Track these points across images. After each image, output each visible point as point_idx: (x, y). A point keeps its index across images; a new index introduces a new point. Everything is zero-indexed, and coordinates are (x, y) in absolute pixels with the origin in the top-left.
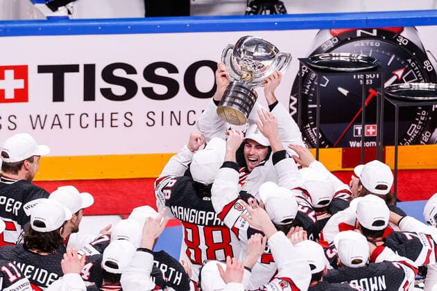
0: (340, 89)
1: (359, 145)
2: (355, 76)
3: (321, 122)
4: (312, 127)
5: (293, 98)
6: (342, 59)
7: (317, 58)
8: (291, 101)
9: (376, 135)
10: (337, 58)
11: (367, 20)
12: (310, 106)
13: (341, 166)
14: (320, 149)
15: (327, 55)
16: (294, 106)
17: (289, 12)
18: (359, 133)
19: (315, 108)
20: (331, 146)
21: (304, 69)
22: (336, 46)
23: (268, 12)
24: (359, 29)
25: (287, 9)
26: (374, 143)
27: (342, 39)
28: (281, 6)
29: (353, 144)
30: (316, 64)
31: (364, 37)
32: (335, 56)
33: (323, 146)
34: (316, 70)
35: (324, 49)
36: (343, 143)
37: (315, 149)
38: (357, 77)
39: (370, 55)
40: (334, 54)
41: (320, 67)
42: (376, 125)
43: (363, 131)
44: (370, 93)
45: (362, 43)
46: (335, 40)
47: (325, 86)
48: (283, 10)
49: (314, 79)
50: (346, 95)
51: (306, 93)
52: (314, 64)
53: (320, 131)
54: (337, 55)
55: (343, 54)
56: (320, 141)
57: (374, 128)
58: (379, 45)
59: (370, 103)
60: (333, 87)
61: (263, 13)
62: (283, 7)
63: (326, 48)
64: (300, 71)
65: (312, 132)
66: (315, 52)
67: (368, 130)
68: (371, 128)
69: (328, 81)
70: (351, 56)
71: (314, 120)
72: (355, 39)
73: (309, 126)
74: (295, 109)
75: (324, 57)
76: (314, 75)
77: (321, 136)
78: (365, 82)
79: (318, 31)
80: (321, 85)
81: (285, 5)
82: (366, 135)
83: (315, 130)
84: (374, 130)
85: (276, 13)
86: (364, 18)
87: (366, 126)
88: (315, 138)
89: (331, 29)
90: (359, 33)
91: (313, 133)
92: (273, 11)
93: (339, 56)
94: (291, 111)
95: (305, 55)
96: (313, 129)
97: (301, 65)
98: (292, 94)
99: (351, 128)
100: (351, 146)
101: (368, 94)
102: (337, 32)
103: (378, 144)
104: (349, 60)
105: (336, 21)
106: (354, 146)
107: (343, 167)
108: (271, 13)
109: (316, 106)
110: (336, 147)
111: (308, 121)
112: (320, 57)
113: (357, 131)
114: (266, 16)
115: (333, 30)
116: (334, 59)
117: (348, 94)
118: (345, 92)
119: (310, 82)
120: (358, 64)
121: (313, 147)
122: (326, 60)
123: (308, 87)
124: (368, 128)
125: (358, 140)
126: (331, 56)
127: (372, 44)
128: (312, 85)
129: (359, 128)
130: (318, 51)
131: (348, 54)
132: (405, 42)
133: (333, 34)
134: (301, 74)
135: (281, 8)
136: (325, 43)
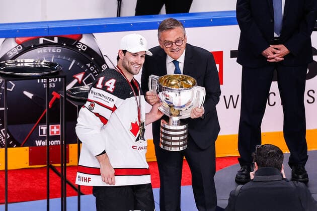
0: (26, 93)
1: (44, 143)
2: (39, 80)
3: (9, 124)
4: (1, 128)
6: (26, 65)
7: (4, 65)
9: (60, 134)
10: (22, 64)
11: (48, 29)
13: (28, 164)
14: (8, 149)
15: (13, 61)
18: (44, 133)
19: (3, 110)
20: (19, 145)
22: (21, 53)
24: (41, 37)
26: (58, 142)
27: (26, 47)
29: (38, 143)
30: (3, 70)
31: (46, 44)
32: (20, 63)
33: (11, 146)
34: (2, 75)
35: (10, 56)
36: (30, 143)
37: (4, 149)
38: (40, 81)
39: (52, 61)
40: (18, 61)
41: (7, 73)
42: (60, 125)
43: (48, 130)
44: (53, 96)
45: (44, 50)
46: (19, 48)
47: (11, 90)
49: (1, 84)
50: (31, 98)
52: (0, 70)
53: (7, 131)
54: (22, 61)
55: (27, 60)
56: (8, 141)
57: (57, 127)
58: (60, 52)
59: (53, 105)
60: (19, 91)
63: (11, 55)
66: (2, 59)
67: (53, 130)
68: (55, 127)
69: (14, 85)
70: (34, 62)
71: (2, 122)
72: (38, 46)
75: (10, 64)
76: (1, 80)
77: (9, 137)
78: (48, 85)
79: (4, 39)
80: (8, 89)
82: (50, 135)
83: (4, 131)
84: (58, 130)
86: (45, 26)
87: (50, 126)
88: (4, 138)
89: (15, 38)
90: (41, 41)
91: (1, 134)
93: (24, 62)
96: (2, 131)
99: (37, 128)
100: (37, 145)
101: (50, 97)
102: (21, 40)
103: (62, 143)
104: (32, 66)
105: (19, 30)
106: (40, 145)
107: (30, 165)
109: (3, 109)
110: (23, 146)
112: (6, 64)
113: (42, 131)
115: (17, 39)
116: (19, 65)
117: (32, 97)
118: (30, 95)
120: (41, 69)
121: (2, 147)
122: (11, 66)
124: (53, 128)
125: (43, 139)
126: (16, 62)
127: (53, 51)
129: (44, 128)
130: (4, 58)
131: (32, 61)
132: (84, 48)
133: (17, 42)
136: (11, 50)
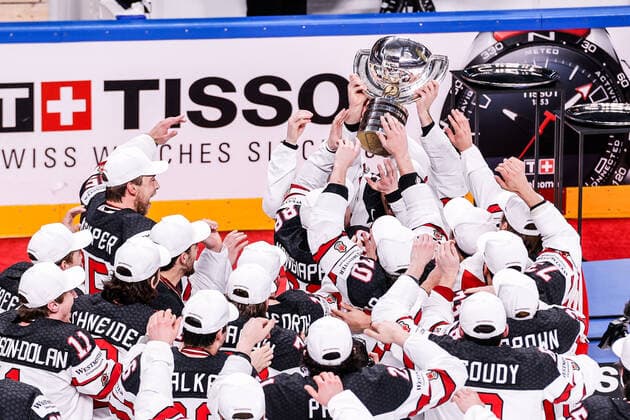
0: (506, 112)
2: (525, 95)
5: (443, 123)
6: (508, 71)
7: (475, 71)
9: (553, 172)
10: (502, 71)
11: (542, 20)
15: (489, 66)
17: (438, 10)
18: (531, 170)
21: (458, 84)
22: (501, 54)
23: (410, 9)
24: (531, 32)
25: (435, 5)
26: (550, 184)
27: (509, 45)
28: (427, 2)
30: (475, 78)
31: (537, 42)
32: (500, 68)
34: (473, 86)
35: (485, 58)
38: (528, 95)
39: (546, 67)
40: (497, 65)
41: (479, 82)
42: (554, 160)
43: (536, 167)
44: (545, 117)
45: (535, 50)
46: (499, 46)
47: (485, 107)
48: (430, 7)
49: (471, 98)
50: (513, 119)
52: (470, 77)
54: (502, 66)
55: (511, 64)
57: (551, 163)
58: (557, 53)
59: (545, 130)
60: (496, 108)
61: (404, 11)
62: (431, 3)
63: (487, 57)
64: (453, 88)
66: (474, 62)
68: (547, 163)
69: (490, 100)
70: (520, 67)
72: (525, 44)
75: (484, 69)
76: (472, 93)
78: (539, 102)
79: (477, 33)
80: (480, 106)
82: (540, 173)
84: (551, 166)
85: (421, 11)
86: (537, 16)
87: (540, 161)
89: (493, 32)
90: (531, 36)
92: (417, 8)
93: (505, 68)
95: (460, 66)
97: (454, 80)
98: (442, 119)
101: (543, 118)
102: (502, 35)
103: (556, 185)
104: (517, 73)
105: (500, 21)
108: (415, 11)
112: (479, 69)
113: (528, 167)
114: (407, 15)
115: (496, 33)
116: (497, 71)
117: (516, 118)
118: (512, 116)
119: (466, 103)
120: (529, 78)
122: (486, 73)
123: (463, 108)
124: (543, 163)
126: (494, 67)
127: (548, 52)
128: (468, 106)
129: (531, 163)
130: (477, 60)
131: (517, 65)
132: (592, 48)
133: (496, 38)
134: (454, 91)
135: (428, 4)
136: (486, 50)
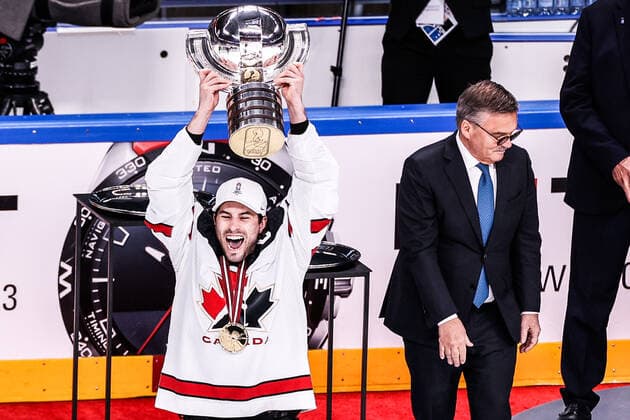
0: (149, 250)
3: (116, 308)
4: (99, 317)
5: (64, 265)
7: (108, 194)
8: (62, 271)
12: (95, 280)
13: (151, 388)
14: (113, 358)
15: (126, 188)
16: (66, 280)
17: (57, 111)
19: (105, 283)
20: (133, 352)
21: (85, 212)
22: (142, 173)
23: (20, 111)
25: (54, 106)
28: (42, 101)
30: (107, 204)
32: (141, 191)
33: (119, 353)
34: (105, 215)
35: (120, 178)
37: (104, 358)
39: (203, 190)
40: (138, 187)
41: (113, 210)
46: (140, 162)
47: (122, 244)
48: (46, 108)
49: (103, 231)
50: (160, 260)
51: (87, 256)
52: (102, 204)
53: (112, 324)
56: (112, 342)
58: (218, 172)
61: (11, 114)
62: (47, 102)
63: (124, 175)
64: (78, 218)
65: (99, 326)
66: (104, 184)
69: (128, 235)
71: (103, 305)
73: (93, 315)
74: (68, 286)
75: (121, 193)
76: (103, 224)
77: (115, 334)
79: (111, 144)
80: (115, 242)
81: (50, 97)
83: (105, 324)
85: (35, 113)
88: (105, 337)
89: (132, 142)
91: (100, 328)
92: (28, 110)
94: (61, 288)
95: (87, 188)
96: (101, 322)
97: (79, 207)
98: (63, 258)
102: (144, 147)
105: (141, 127)
108: (26, 113)
109: (106, 280)
110: (142, 354)
111: (93, 308)
112: (113, 193)
114: (16, 118)
115: (136, 144)
116: (138, 195)
117: (162, 258)
118: (158, 255)
119: (96, 238)
121: (102, 354)
122: (124, 197)
123: (92, 245)
126: (134, 190)
127: (206, 169)
128: (99, 243)
130: (111, 181)
132: (266, 165)
133: (136, 150)
134: (79, 222)
135: (44, 104)
136: (123, 167)
